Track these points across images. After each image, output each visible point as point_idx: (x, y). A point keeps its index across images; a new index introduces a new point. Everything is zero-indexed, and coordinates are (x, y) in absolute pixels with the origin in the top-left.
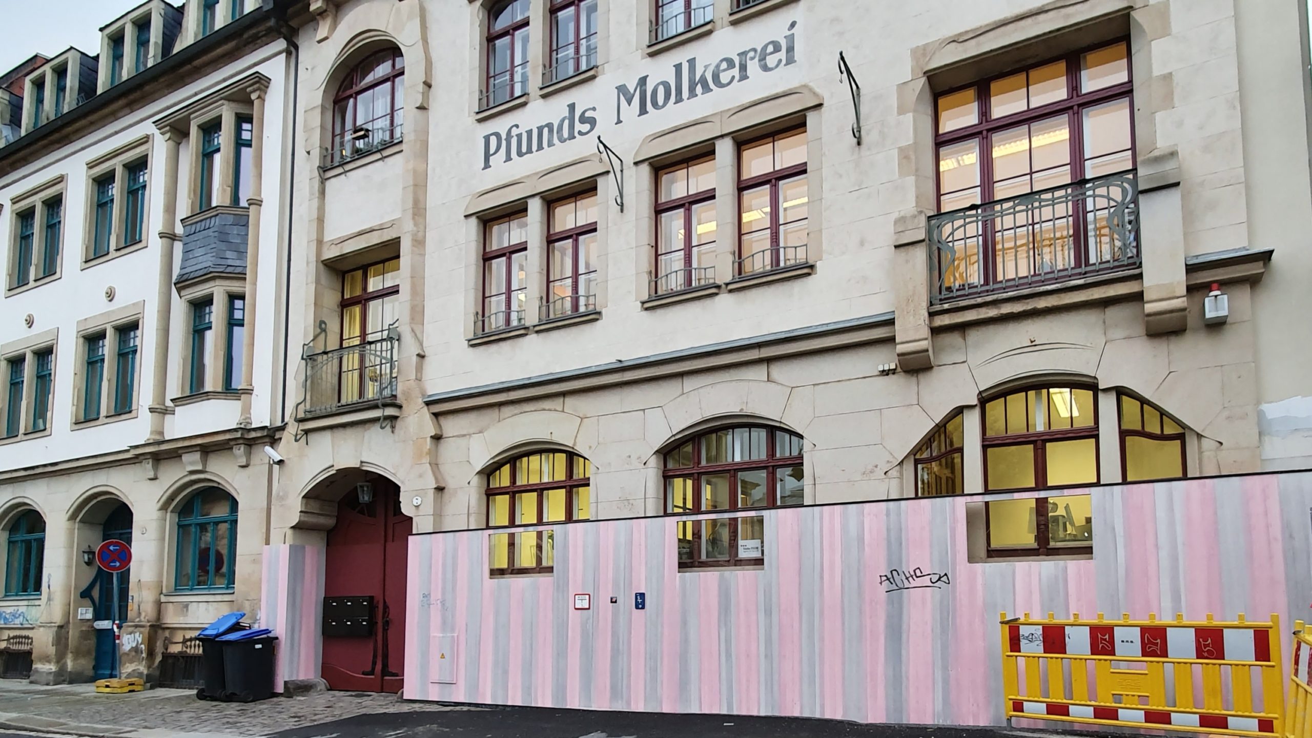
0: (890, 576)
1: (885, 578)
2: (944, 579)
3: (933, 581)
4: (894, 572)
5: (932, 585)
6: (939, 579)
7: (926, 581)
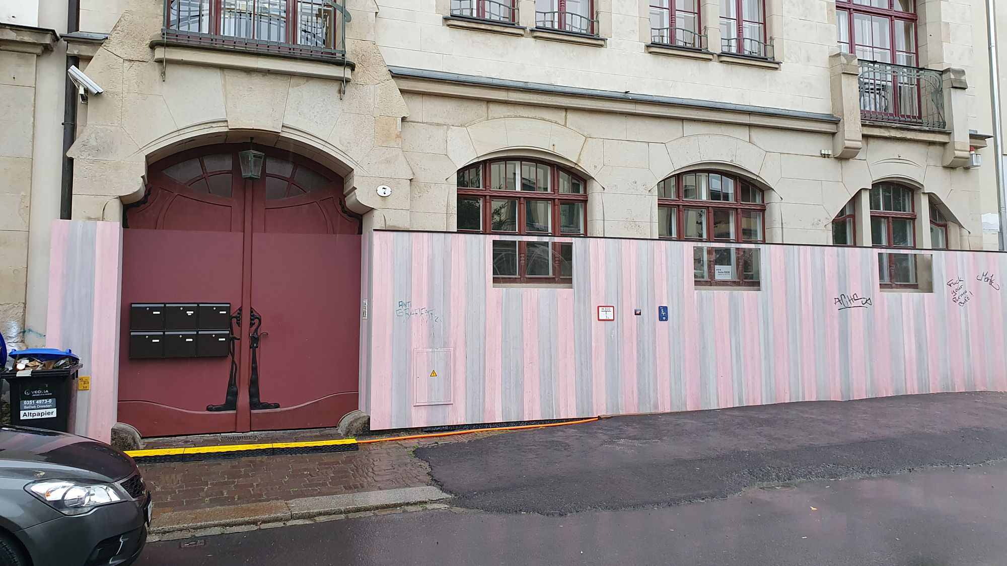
0: (840, 299)
1: (837, 300)
2: (869, 302)
3: (864, 303)
4: (842, 296)
5: (863, 305)
6: (866, 302)
7: (859, 303)
